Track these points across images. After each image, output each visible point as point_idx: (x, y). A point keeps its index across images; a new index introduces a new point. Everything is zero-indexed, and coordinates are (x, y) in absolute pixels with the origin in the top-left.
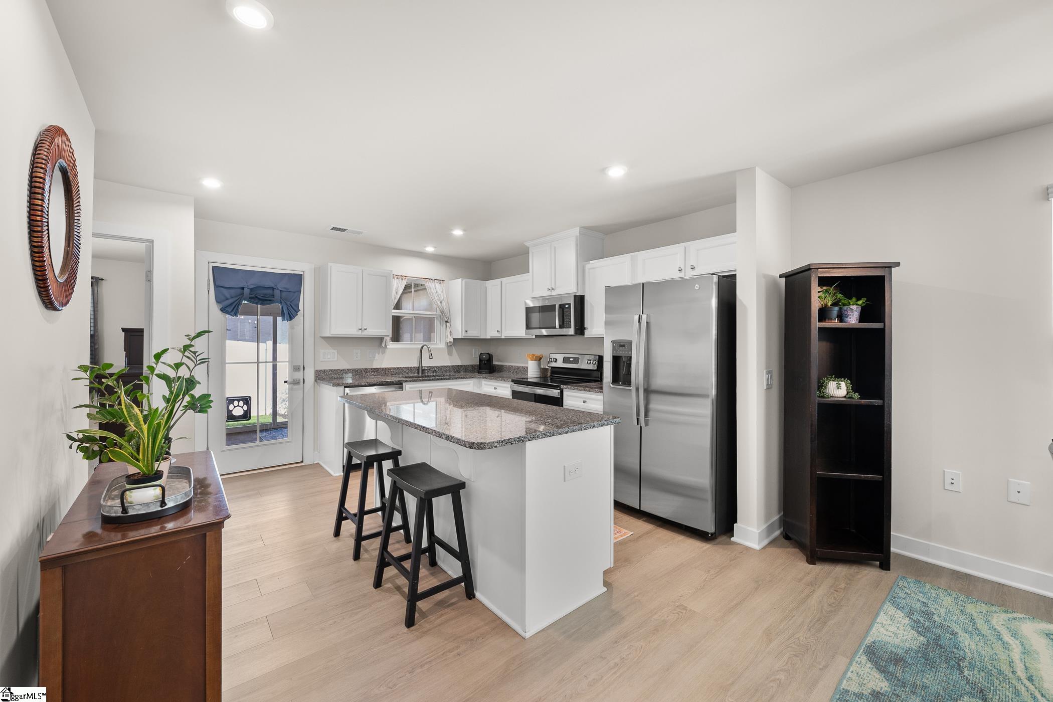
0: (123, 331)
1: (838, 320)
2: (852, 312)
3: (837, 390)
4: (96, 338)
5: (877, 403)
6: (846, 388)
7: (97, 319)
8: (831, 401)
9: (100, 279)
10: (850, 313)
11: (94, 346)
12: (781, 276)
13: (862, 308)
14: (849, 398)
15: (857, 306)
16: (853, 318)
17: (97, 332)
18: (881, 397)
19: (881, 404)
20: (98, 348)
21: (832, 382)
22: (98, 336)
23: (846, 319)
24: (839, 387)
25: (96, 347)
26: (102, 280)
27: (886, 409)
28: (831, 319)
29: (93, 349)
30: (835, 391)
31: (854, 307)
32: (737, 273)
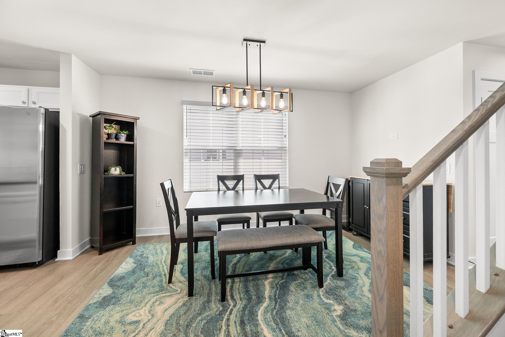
1: (115, 139)
2: (122, 137)
3: (115, 172)
5: (131, 175)
6: (119, 170)
8: (111, 176)
10: (121, 137)
12: (90, 116)
13: (127, 135)
14: (120, 174)
15: (124, 134)
16: (123, 139)
18: (132, 173)
19: (133, 176)
21: (113, 168)
23: (120, 140)
24: (116, 170)
27: (134, 178)
28: (112, 139)
30: (114, 172)
31: (123, 135)
32: (60, 111)
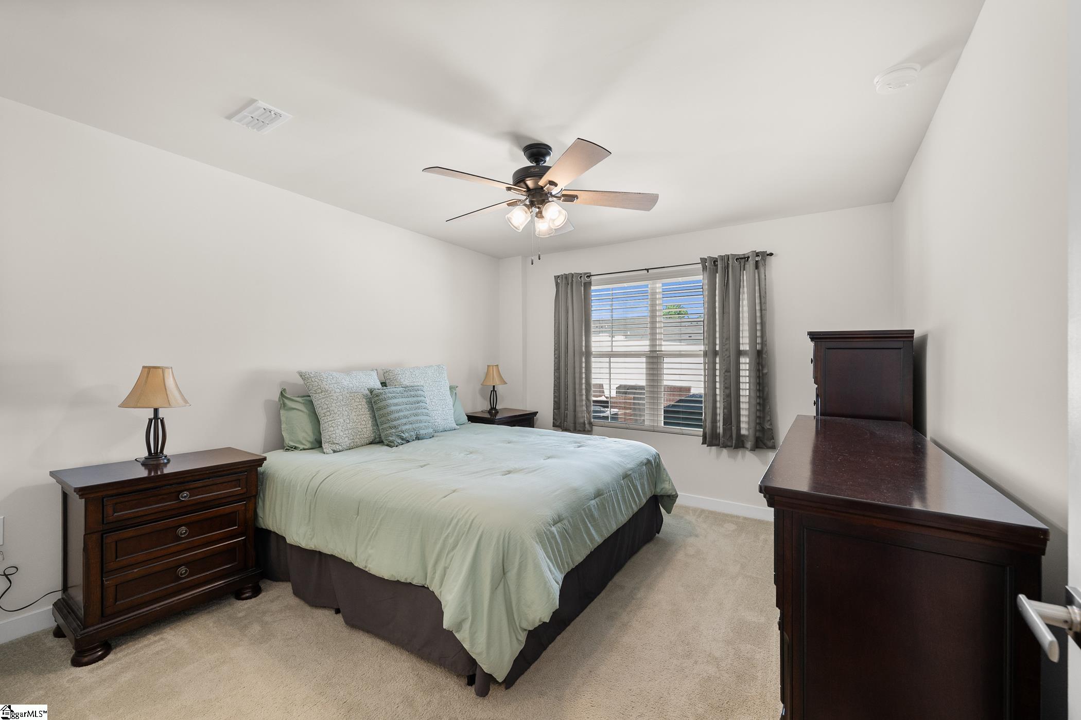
0: (812, 339)
4: (764, 356)
7: (765, 323)
9: (768, 255)
11: (762, 370)
17: (766, 345)
20: (766, 374)
22: (766, 352)
25: (765, 371)
26: (771, 254)
29: (761, 375)
